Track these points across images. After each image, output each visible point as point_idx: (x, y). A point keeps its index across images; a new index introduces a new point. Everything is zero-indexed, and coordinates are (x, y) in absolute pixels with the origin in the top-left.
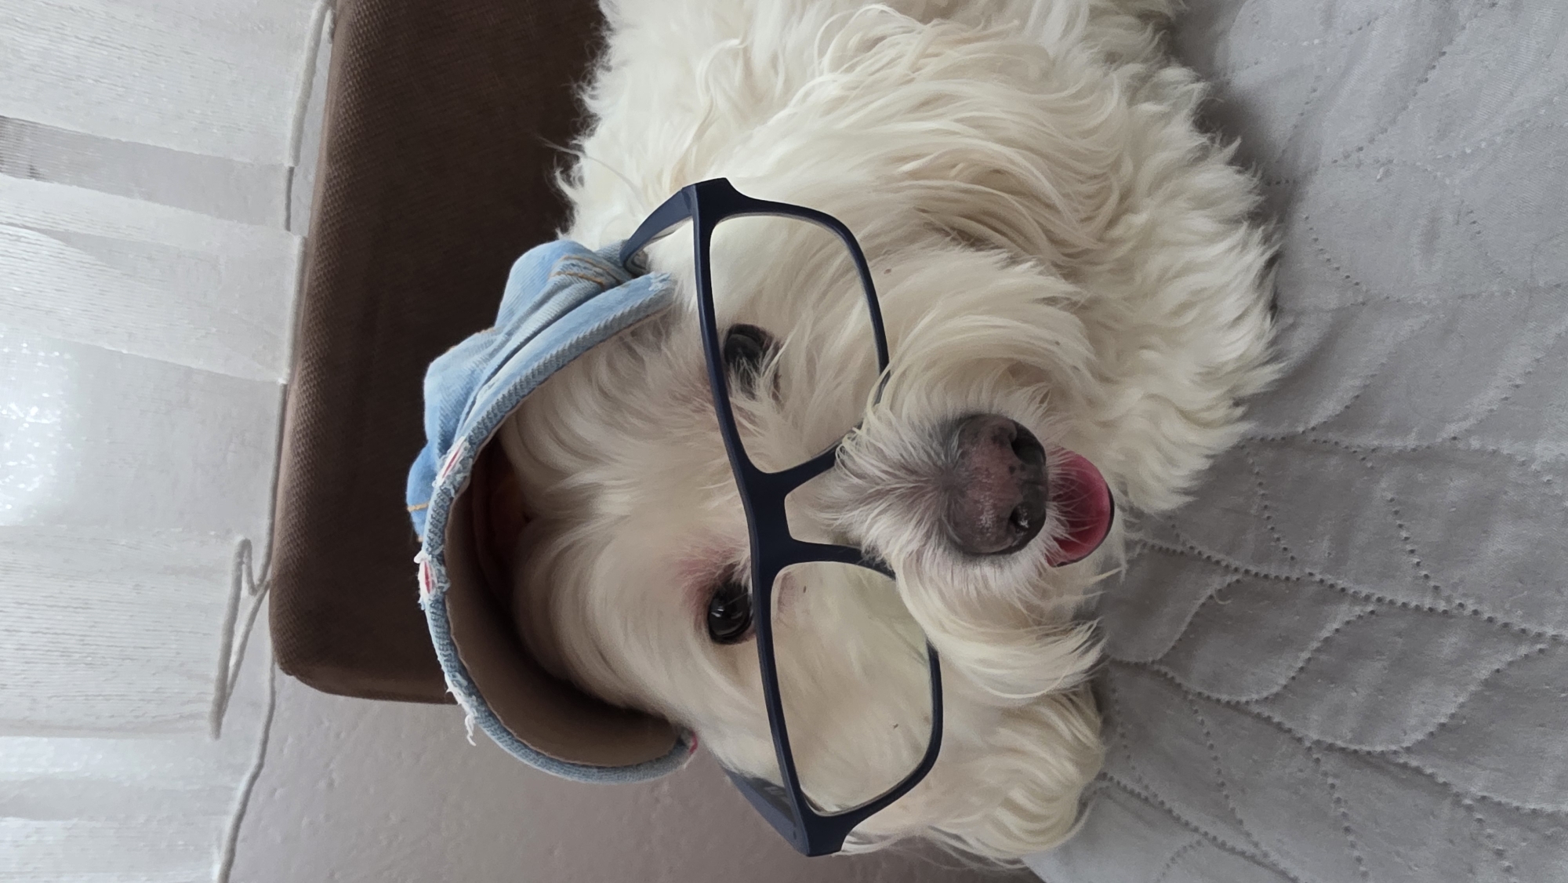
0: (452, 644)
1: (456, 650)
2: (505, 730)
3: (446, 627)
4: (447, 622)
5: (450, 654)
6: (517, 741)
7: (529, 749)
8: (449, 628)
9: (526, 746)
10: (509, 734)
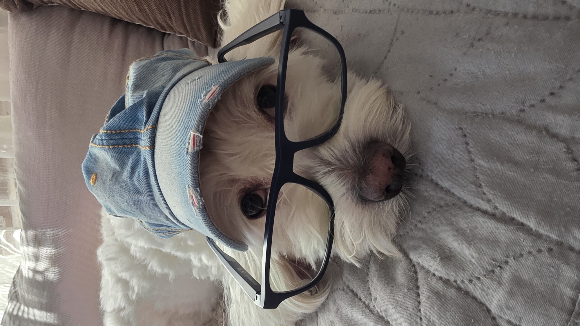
0: (197, 172)
3: (197, 164)
7: (215, 227)
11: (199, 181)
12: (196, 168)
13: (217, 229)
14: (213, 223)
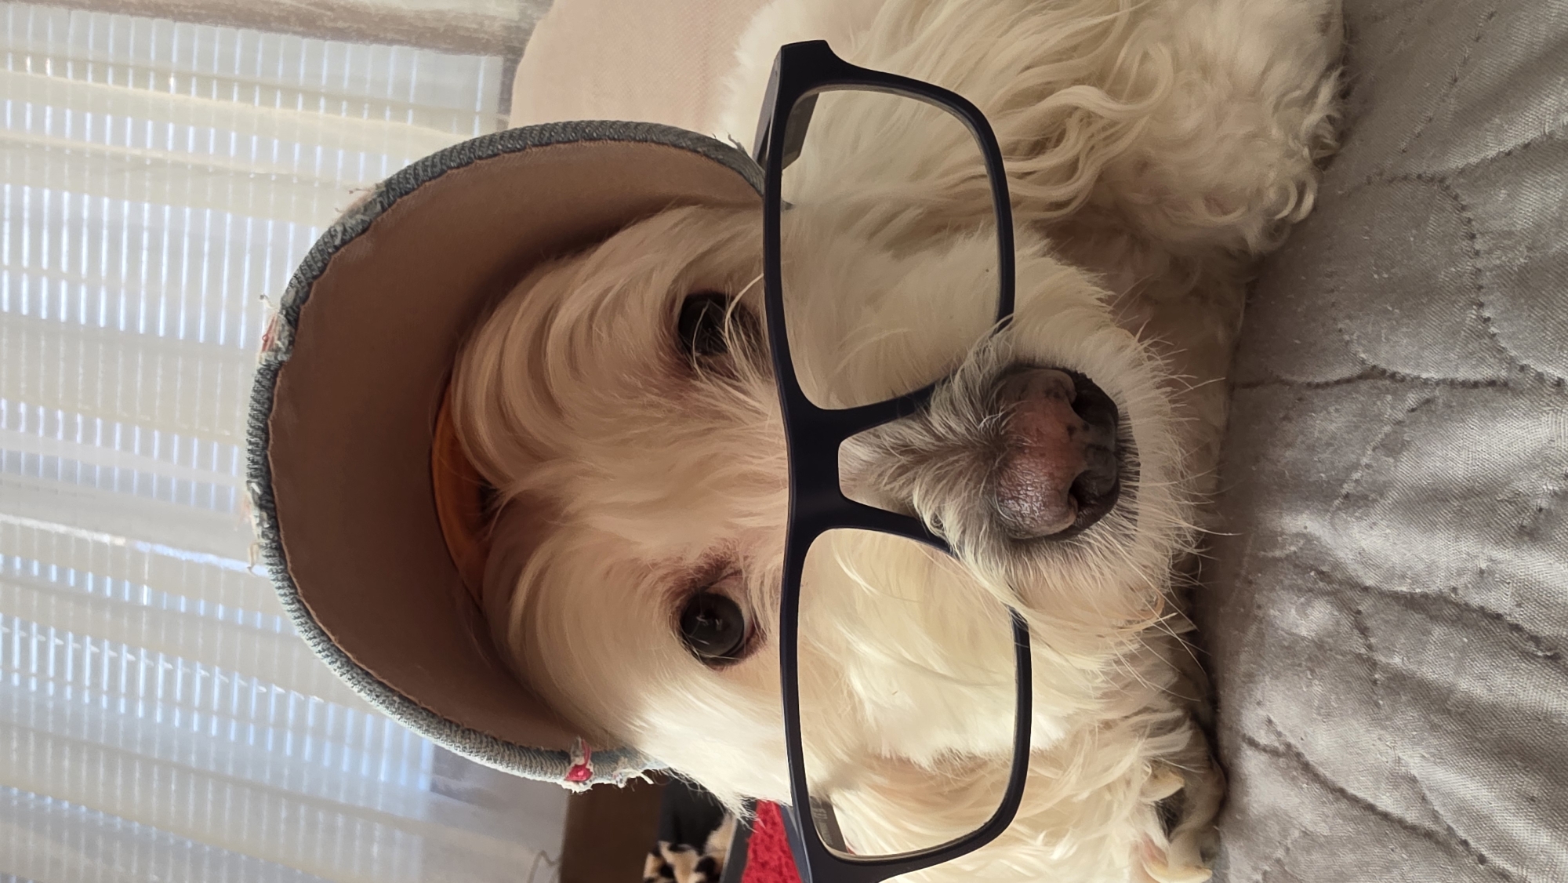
3: (266, 406)
8: (270, 409)
11: (266, 457)
12: (261, 417)
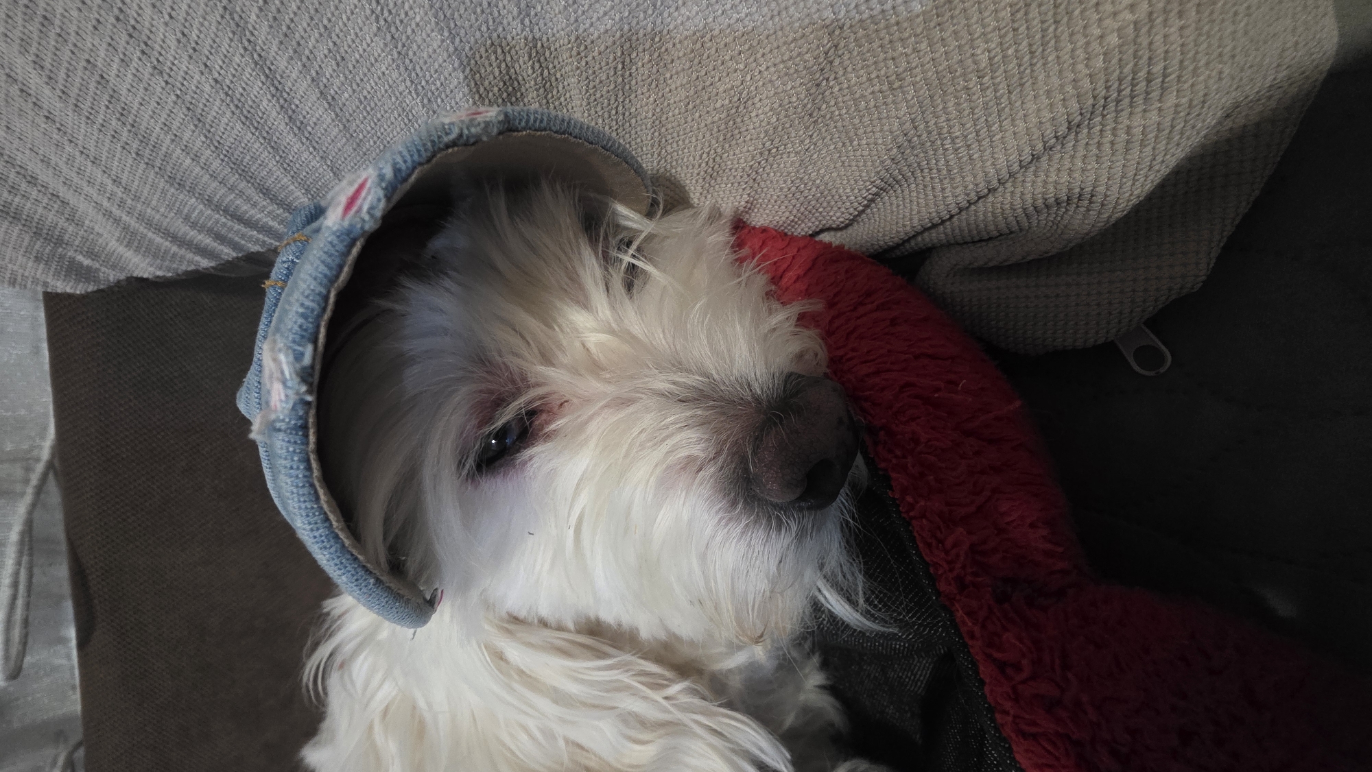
0: (326, 298)
1: (324, 309)
2: (308, 461)
3: (335, 273)
4: (341, 267)
5: (313, 310)
6: (312, 485)
8: (337, 277)
9: (317, 498)
10: (309, 468)
13: (327, 519)
14: (316, 492)
